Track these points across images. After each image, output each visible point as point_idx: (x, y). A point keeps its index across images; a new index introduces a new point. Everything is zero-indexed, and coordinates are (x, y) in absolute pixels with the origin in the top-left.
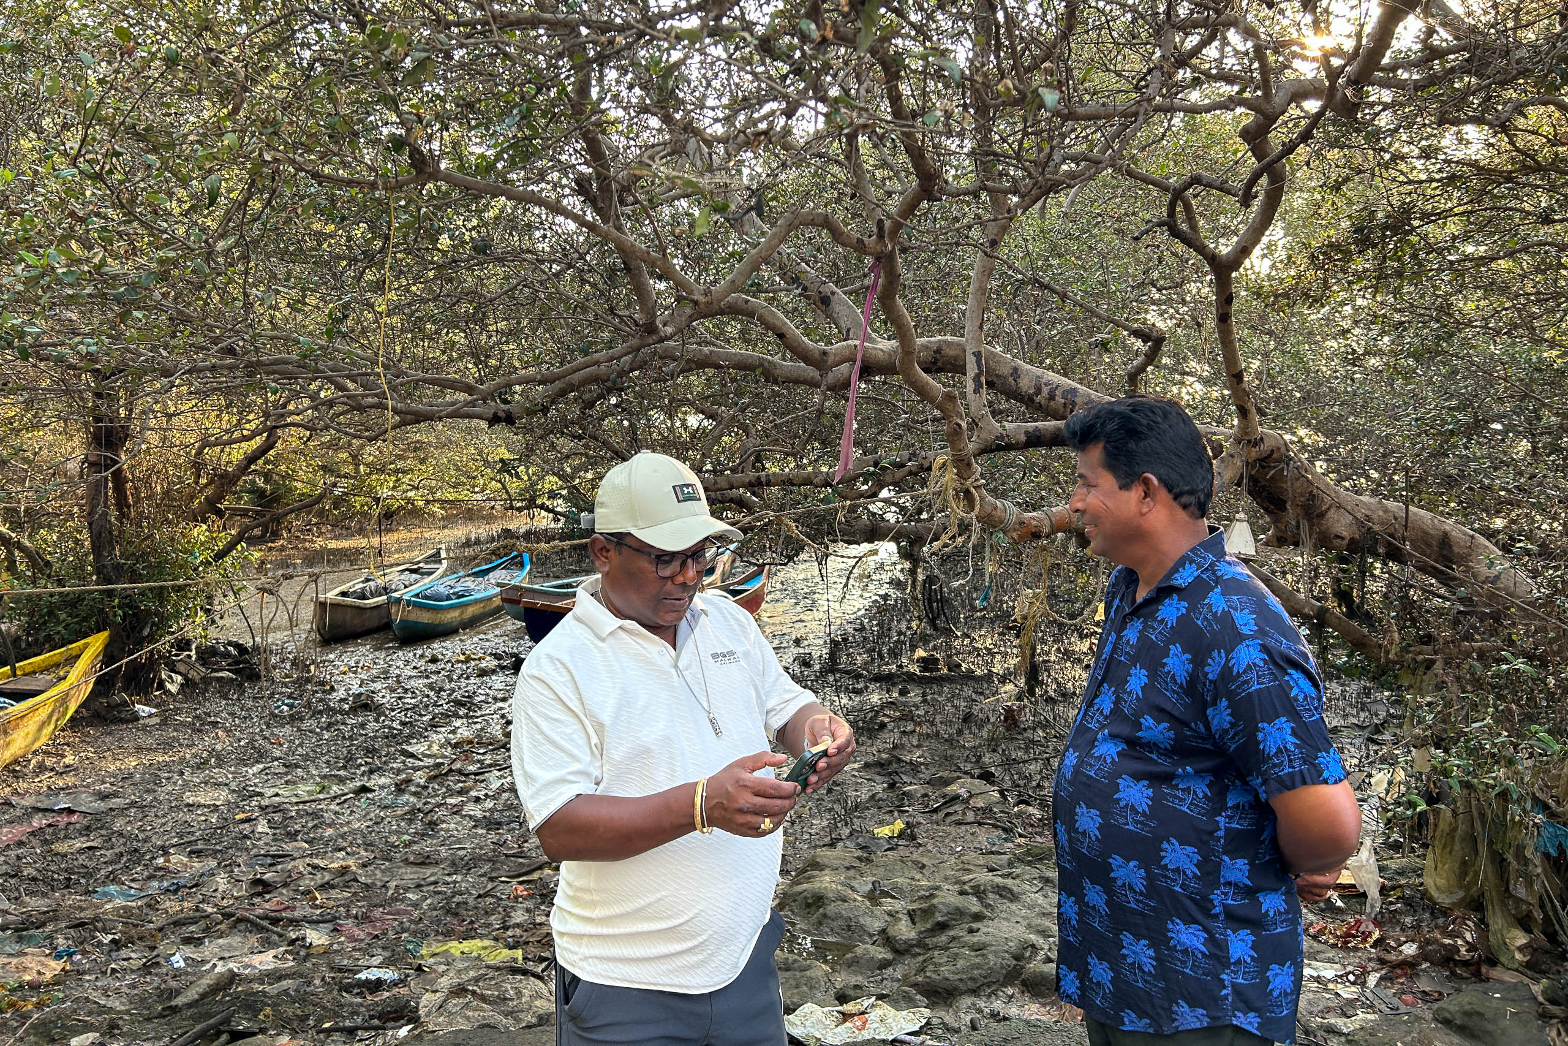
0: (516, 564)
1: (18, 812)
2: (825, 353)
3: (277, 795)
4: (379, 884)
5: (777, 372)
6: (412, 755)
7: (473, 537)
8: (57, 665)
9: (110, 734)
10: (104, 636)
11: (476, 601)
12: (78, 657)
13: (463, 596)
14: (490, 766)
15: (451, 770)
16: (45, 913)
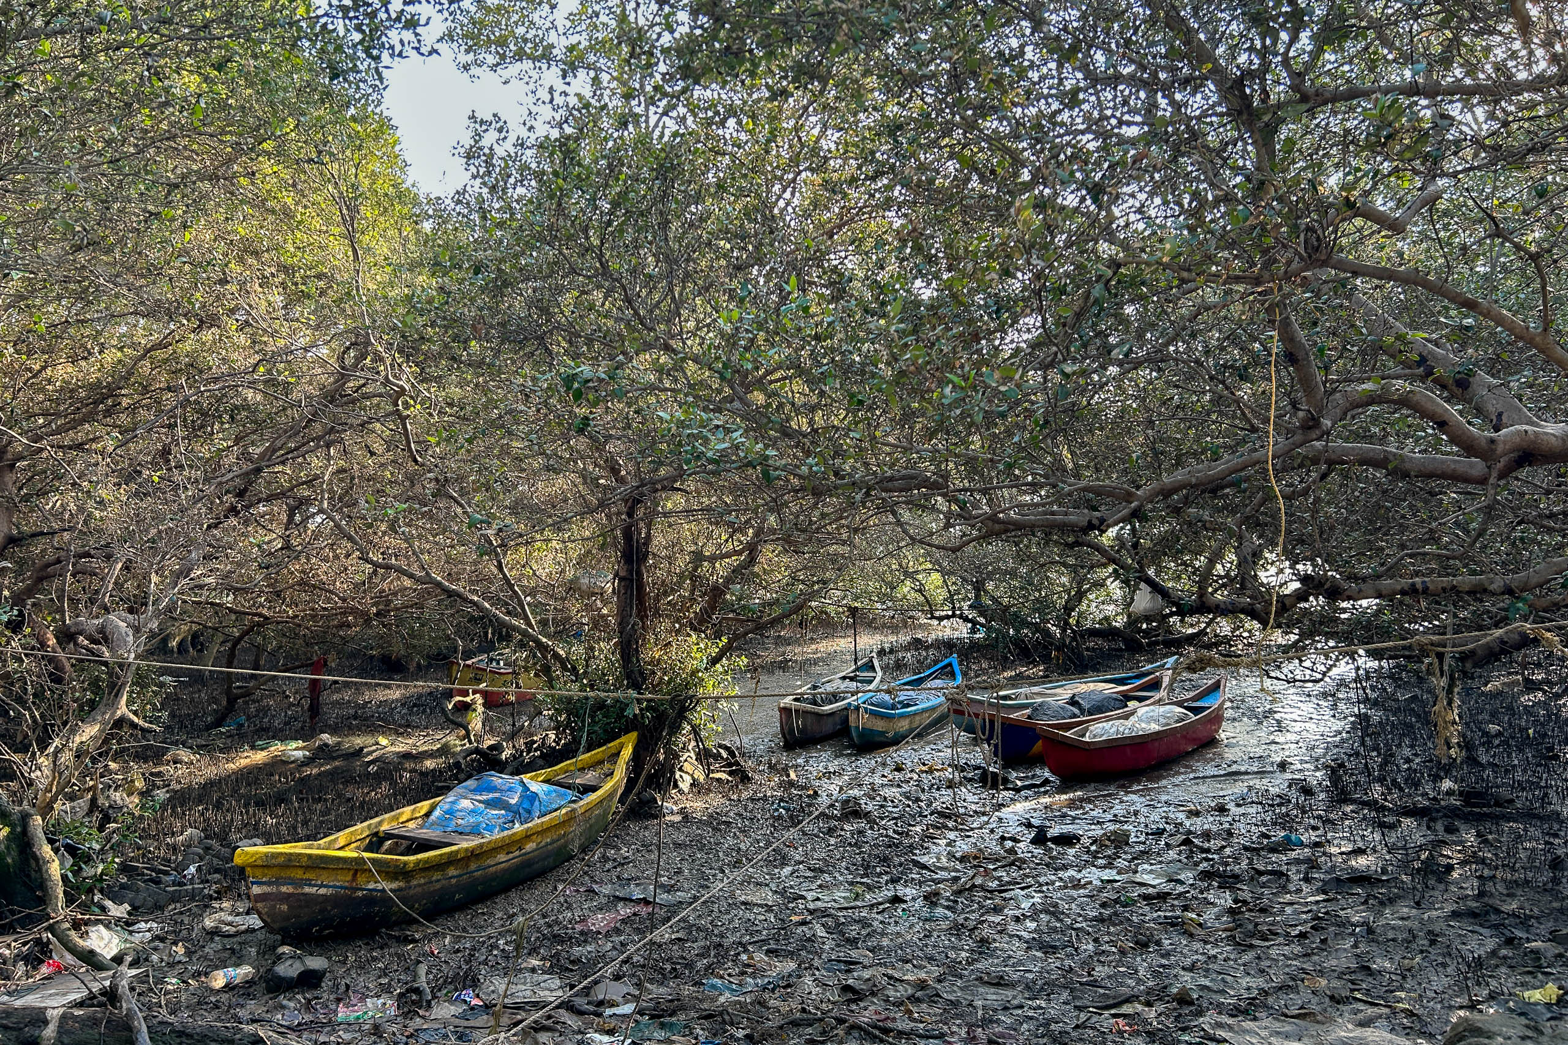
0: (946, 674)
1: (604, 900)
2: (1492, 441)
3: (818, 899)
4: (964, 1003)
5: (1407, 466)
6: (924, 867)
7: (887, 646)
8: (601, 762)
9: (646, 828)
10: (634, 735)
11: (924, 711)
12: (618, 754)
13: (908, 705)
14: (1009, 883)
15: (974, 886)
16: (671, 1001)
